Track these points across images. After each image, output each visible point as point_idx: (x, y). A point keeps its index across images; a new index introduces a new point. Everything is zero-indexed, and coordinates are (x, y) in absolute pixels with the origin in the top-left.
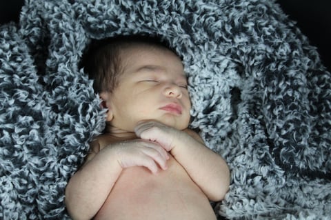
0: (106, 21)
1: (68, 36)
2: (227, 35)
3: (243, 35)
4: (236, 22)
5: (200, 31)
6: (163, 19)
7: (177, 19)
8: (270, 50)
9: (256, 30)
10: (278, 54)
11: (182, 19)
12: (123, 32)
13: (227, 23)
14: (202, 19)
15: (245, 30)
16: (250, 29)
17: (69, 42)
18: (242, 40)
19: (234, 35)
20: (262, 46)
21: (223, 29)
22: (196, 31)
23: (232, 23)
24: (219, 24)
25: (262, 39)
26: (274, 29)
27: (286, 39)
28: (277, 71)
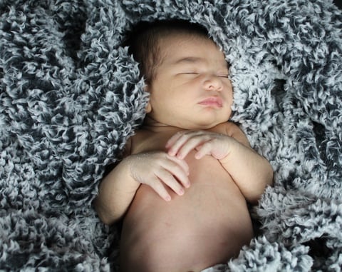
0: (142, 5)
1: (106, 10)
2: (261, 30)
3: (277, 30)
4: (272, 17)
5: (233, 23)
6: (196, 8)
7: (209, 9)
8: (308, 50)
9: (292, 27)
10: (316, 55)
11: (215, 9)
12: (159, 16)
13: (262, 16)
14: (235, 12)
15: (280, 26)
16: (285, 25)
17: (107, 17)
18: (276, 36)
19: (268, 30)
20: (299, 46)
21: (257, 23)
22: (229, 24)
23: (267, 18)
24: (252, 17)
25: (298, 36)
26: (311, 27)
27: (324, 38)
28: (314, 84)
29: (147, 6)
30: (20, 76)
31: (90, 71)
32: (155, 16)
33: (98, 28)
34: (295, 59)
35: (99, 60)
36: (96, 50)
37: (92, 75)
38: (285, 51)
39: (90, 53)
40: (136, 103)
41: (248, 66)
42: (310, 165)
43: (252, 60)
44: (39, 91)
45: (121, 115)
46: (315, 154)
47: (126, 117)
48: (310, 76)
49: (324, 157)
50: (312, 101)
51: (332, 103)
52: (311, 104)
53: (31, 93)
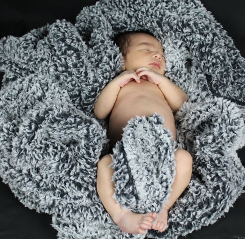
0: (121, 24)
1: (104, 23)
2: (180, 28)
3: (188, 28)
4: (185, 21)
5: (166, 25)
6: (148, 20)
7: (155, 20)
8: (203, 38)
9: (195, 26)
10: (207, 40)
11: (157, 20)
12: (129, 29)
13: (180, 21)
14: (167, 20)
15: (189, 25)
16: (192, 24)
17: (104, 26)
18: (187, 30)
19: (183, 28)
20: (198, 36)
21: (178, 25)
22: (164, 26)
23: (183, 22)
24: (175, 22)
25: (198, 31)
26: (204, 26)
27: (211, 31)
28: (206, 52)
29: (123, 24)
30: (63, 45)
31: (95, 49)
32: (127, 30)
33: (100, 30)
34: (196, 42)
35: (100, 44)
36: (99, 39)
37: (96, 51)
38: (191, 39)
39: (96, 41)
40: (118, 63)
41: (173, 49)
42: (204, 94)
43: (175, 46)
44: (72, 52)
45: (111, 67)
46: (207, 88)
47: (113, 68)
48: (204, 48)
49: (211, 89)
50: (205, 62)
51: (215, 62)
52: (204, 64)
53: (69, 52)
